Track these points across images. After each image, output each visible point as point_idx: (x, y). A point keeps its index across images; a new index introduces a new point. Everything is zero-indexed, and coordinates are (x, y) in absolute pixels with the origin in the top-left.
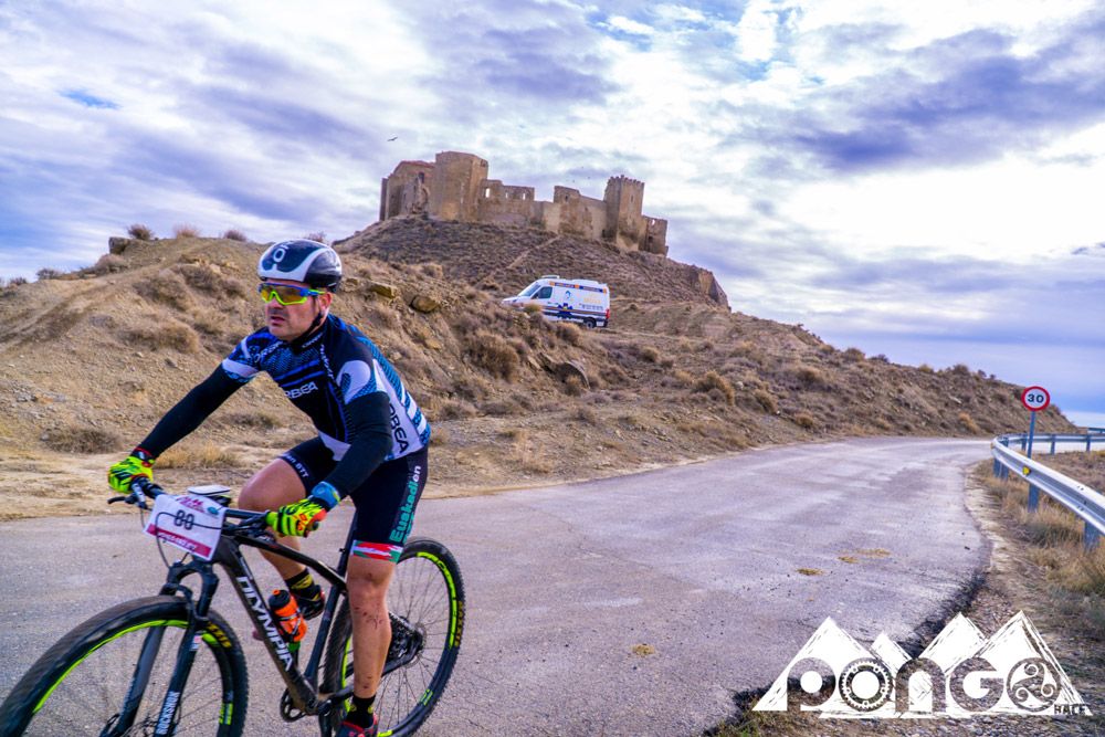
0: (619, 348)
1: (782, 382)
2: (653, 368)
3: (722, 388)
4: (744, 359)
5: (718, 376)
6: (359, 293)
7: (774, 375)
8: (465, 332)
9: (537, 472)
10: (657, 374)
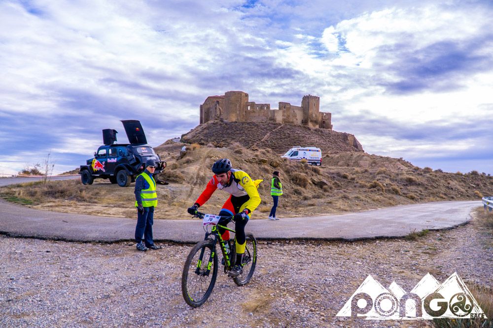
0: (333, 174)
1: (400, 183)
2: (348, 181)
3: (380, 186)
4: (383, 175)
5: (378, 182)
6: (256, 162)
7: (396, 180)
8: (289, 173)
9: (346, 211)
10: (350, 183)
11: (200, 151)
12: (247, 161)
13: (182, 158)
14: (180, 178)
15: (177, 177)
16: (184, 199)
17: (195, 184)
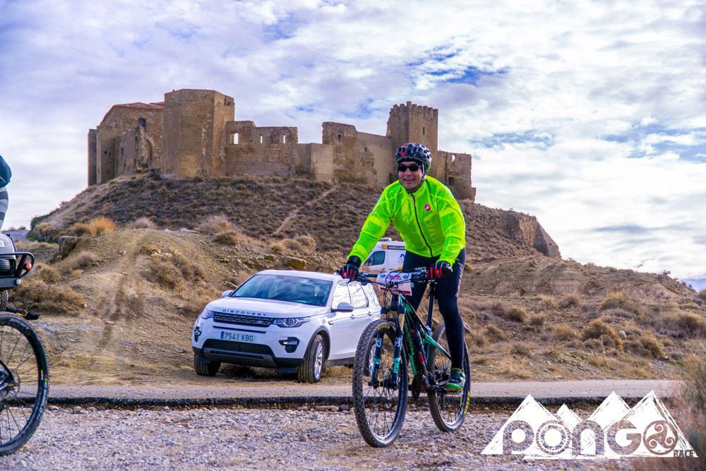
0: (483, 309)
1: (662, 330)
2: (523, 326)
3: (610, 333)
4: (618, 310)
5: (603, 324)
7: (653, 324)
10: (530, 332)
11: (117, 237)
12: (250, 265)
14: (70, 301)
15: (60, 298)
16: (90, 351)
17: (115, 317)
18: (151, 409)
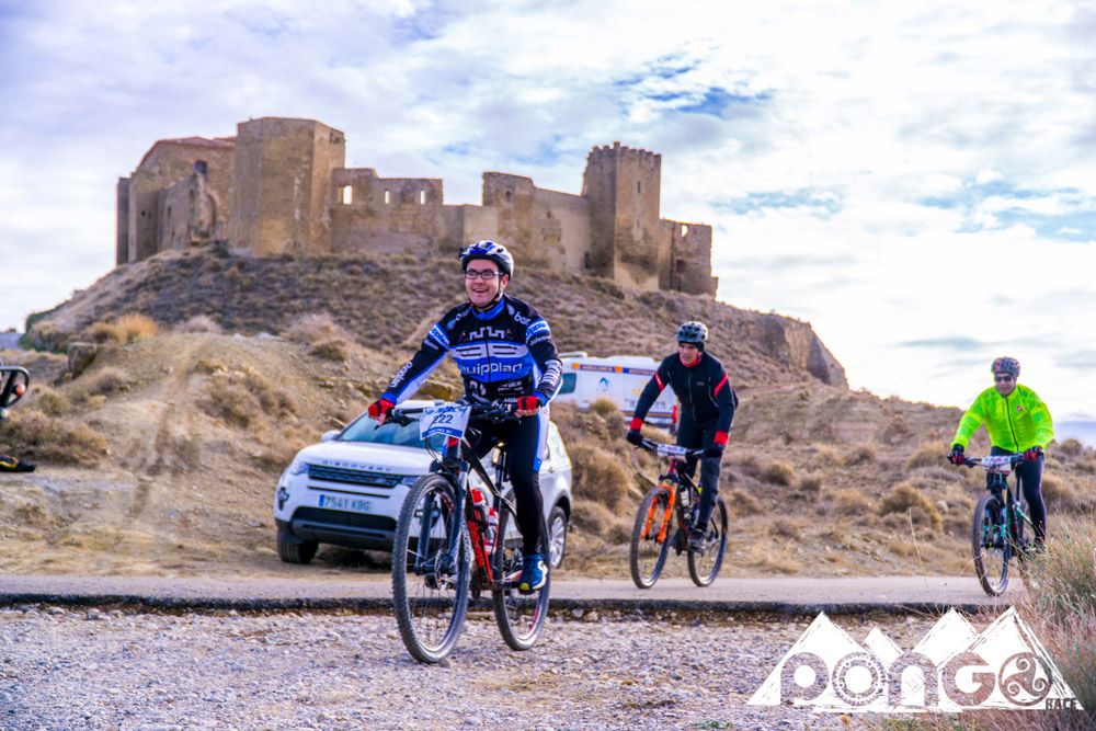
2: (789, 493)
3: (923, 505)
5: (913, 490)
11: (159, 345)
12: (366, 393)
13: (77, 373)
14: (85, 445)
15: (69, 439)
16: (114, 523)
17: (155, 470)
18: (209, 614)
